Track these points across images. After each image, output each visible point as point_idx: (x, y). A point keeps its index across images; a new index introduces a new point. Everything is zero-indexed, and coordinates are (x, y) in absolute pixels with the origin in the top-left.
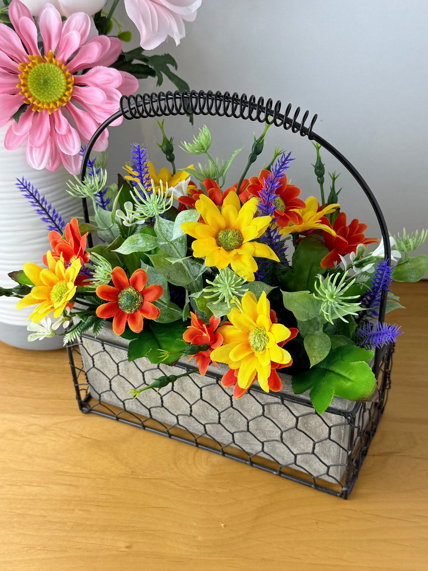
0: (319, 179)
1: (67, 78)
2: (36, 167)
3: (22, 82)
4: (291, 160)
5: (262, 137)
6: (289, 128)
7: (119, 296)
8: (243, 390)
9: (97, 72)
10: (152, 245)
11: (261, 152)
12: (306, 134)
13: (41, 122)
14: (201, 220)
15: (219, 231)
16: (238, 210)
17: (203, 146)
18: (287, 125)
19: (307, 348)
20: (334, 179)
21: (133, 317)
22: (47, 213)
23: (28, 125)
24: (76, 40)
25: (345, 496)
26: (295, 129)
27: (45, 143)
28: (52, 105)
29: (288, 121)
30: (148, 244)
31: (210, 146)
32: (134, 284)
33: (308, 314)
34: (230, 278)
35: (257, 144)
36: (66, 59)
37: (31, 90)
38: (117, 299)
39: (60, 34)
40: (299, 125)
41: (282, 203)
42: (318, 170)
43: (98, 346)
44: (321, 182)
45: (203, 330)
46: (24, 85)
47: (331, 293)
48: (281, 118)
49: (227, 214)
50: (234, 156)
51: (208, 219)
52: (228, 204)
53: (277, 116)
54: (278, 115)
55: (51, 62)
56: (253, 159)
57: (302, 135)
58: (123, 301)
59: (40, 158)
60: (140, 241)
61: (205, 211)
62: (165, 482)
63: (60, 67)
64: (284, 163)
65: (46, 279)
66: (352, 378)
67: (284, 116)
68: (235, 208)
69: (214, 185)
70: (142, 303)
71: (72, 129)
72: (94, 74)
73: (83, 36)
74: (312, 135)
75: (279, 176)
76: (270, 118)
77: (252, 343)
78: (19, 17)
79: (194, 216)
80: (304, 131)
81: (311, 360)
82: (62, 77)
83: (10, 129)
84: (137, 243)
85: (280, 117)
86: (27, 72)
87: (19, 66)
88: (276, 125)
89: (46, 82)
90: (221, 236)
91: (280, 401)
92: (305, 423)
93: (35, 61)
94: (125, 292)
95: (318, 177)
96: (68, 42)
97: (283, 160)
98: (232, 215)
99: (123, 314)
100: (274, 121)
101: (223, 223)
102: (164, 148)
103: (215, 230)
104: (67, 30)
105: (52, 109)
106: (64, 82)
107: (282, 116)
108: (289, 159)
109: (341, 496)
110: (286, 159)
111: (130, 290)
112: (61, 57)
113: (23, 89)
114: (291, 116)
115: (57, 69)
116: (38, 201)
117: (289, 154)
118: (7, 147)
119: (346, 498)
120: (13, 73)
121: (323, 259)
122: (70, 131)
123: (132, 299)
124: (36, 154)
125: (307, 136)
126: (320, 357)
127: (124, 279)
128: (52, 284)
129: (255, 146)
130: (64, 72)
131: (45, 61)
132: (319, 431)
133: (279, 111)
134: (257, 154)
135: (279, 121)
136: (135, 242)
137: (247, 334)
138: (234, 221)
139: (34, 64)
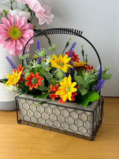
1: (20, 32)
2: (11, 54)
3: (9, 32)
4: (76, 44)
8: (64, 101)
9: (28, 31)
10: (41, 66)
11: (68, 45)
13: (13, 43)
14: (53, 59)
16: (63, 57)
18: (75, 34)
20: (86, 56)
21: (35, 85)
22: (13, 66)
23: (10, 42)
24: (23, 23)
25: (92, 140)
26: (77, 35)
27: (14, 47)
28: (16, 38)
31: (55, 49)
32: (35, 76)
33: (81, 82)
35: (67, 43)
36: (20, 28)
37: (11, 34)
39: (19, 22)
42: (83, 52)
43: (24, 101)
44: (83, 56)
45: (54, 88)
46: (9, 33)
51: (55, 59)
52: (60, 56)
54: (73, 32)
55: (17, 28)
56: (66, 47)
58: (32, 81)
59: (12, 51)
61: (54, 57)
62: (41, 138)
63: (19, 29)
65: (12, 78)
66: (93, 98)
70: (38, 81)
71: (21, 44)
72: (27, 31)
73: (25, 22)
74: (81, 36)
78: (9, 17)
80: (79, 36)
81: (82, 94)
82: (19, 31)
83: (5, 43)
86: (10, 30)
87: (8, 29)
89: (15, 33)
91: (74, 110)
92: (81, 117)
93: (13, 28)
94: (33, 79)
95: (83, 54)
96: (21, 24)
97: (74, 44)
98: (61, 59)
99: (32, 84)
100: (72, 34)
101: (59, 60)
103: (57, 62)
104: (21, 20)
105: (16, 39)
106: (19, 33)
109: (91, 140)
111: (35, 78)
112: (19, 27)
113: (9, 34)
114: (76, 32)
115: (18, 30)
116: (11, 62)
118: (4, 47)
119: (92, 141)
120: (7, 30)
122: (20, 45)
123: (35, 80)
124: (11, 50)
126: (85, 93)
127: (33, 75)
128: (13, 79)
130: (20, 30)
131: (15, 28)
132: (84, 119)
136: (36, 65)
137: (65, 88)
139: (12, 28)
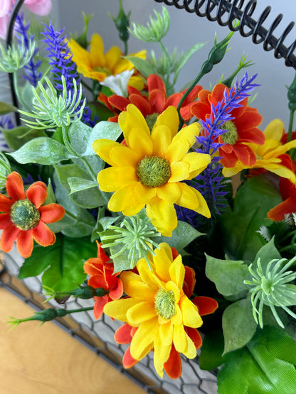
0: (292, 105)
4: (254, 85)
5: (226, 41)
6: (260, 41)
7: (12, 208)
8: (134, 360)
10: (58, 157)
11: (219, 61)
12: (282, 56)
15: (143, 157)
16: (173, 135)
17: (155, 33)
18: (259, 38)
19: (224, 325)
26: (269, 46)
29: (261, 31)
30: (53, 154)
31: (165, 34)
32: (31, 197)
33: (235, 287)
34: (140, 227)
35: (216, 50)
38: (10, 210)
40: (276, 41)
41: (234, 132)
42: (293, 95)
44: (293, 108)
47: (269, 281)
48: (252, 26)
49: (158, 137)
50: (193, 51)
51: (130, 139)
52: (162, 124)
53: (246, 21)
54: (248, 20)
56: (206, 69)
57: (276, 56)
58: (16, 214)
60: (45, 148)
64: (244, 88)
67: (255, 23)
68: (170, 131)
69: (160, 86)
70: (38, 222)
74: (292, 60)
75: (233, 105)
76: (236, 23)
77: (157, 305)
79: (114, 131)
80: (281, 51)
81: (226, 343)
84: (39, 151)
85: (251, 23)
88: (243, 34)
90: (143, 164)
94: (20, 204)
95: (290, 102)
97: (244, 83)
98: (163, 140)
99: (14, 228)
100: (241, 28)
101: (149, 149)
102: (119, 22)
103: (136, 155)
107: (254, 23)
108: (252, 83)
110: (248, 84)
111: (26, 203)
114: (267, 25)
117: (254, 77)
121: (271, 210)
123: (27, 215)
125: (283, 60)
126: (239, 343)
127: (21, 189)
129: (213, 51)
133: (251, 15)
134: (214, 64)
135: (247, 29)
136: (38, 148)
137: (155, 291)
138: (165, 148)
